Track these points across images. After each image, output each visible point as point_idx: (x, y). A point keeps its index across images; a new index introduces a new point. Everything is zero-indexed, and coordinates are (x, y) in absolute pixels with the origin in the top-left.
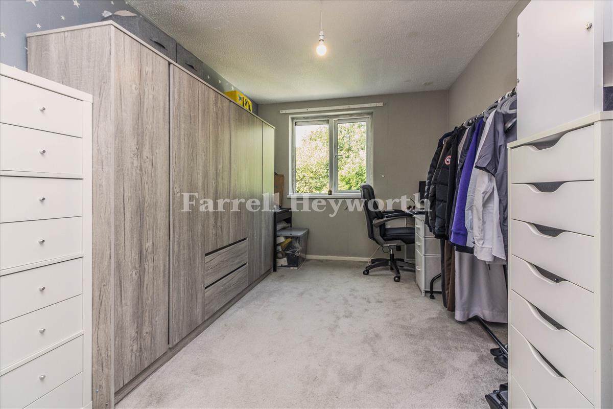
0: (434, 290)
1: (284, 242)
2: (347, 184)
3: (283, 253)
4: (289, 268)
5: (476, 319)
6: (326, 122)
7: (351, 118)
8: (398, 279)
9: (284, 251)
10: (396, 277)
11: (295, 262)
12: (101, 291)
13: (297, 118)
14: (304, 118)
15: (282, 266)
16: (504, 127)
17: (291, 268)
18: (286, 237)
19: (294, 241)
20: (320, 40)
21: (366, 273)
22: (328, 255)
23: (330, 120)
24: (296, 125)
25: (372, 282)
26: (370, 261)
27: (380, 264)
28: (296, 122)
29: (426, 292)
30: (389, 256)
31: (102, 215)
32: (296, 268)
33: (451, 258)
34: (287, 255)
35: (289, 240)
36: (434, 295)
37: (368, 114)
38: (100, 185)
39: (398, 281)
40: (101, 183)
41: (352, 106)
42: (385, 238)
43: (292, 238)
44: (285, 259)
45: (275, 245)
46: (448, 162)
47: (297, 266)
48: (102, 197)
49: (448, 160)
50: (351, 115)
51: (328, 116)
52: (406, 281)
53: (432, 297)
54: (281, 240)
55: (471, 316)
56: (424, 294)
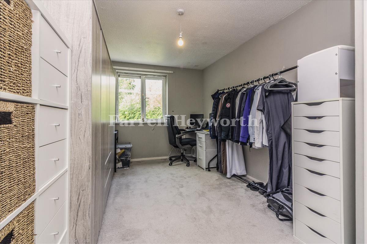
0: (210, 167)
1: (120, 152)
2: (123, 115)
3: (119, 159)
4: (123, 169)
5: (234, 176)
6: (139, 77)
7: (154, 77)
8: (188, 165)
9: (120, 158)
10: (188, 164)
11: (127, 164)
12: (79, 195)
13: (120, 73)
14: (125, 73)
15: (118, 168)
16: (265, 94)
17: (125, 168)
18: (121, 149)
19: (126, 150)
20: (180, 38)
21: (171, 164)
22: (142, 158)
23: (142, 76)
24: (119, 77)
25: (177, 168)
26: (169, 158)
27: (177, 159)
28: (119, 75)
29: (206, 168)
30: (181, 154)
31: (82, 137)
32: (128, 168)
33: (224, 150)
34: (122, 161)
35: (123, 150)
36: (210, 169)
37: (164, 76)
38: (79, 114)
39: (189, 166)
40: (80, 112)
41: (156, 71)
42: (182, 144)
43: (125, 149)
44: (121, 163)
45: (116, 154)
46: (228, 106)
47: (129, 167)
48: (81, 123)
49: (228, 105)
50: (155, 75)
51: (140, 74)
52: (192, 166)
53: (209, 171)
54: (118, 151)
55: (232, 175)
56: (205, 170)
